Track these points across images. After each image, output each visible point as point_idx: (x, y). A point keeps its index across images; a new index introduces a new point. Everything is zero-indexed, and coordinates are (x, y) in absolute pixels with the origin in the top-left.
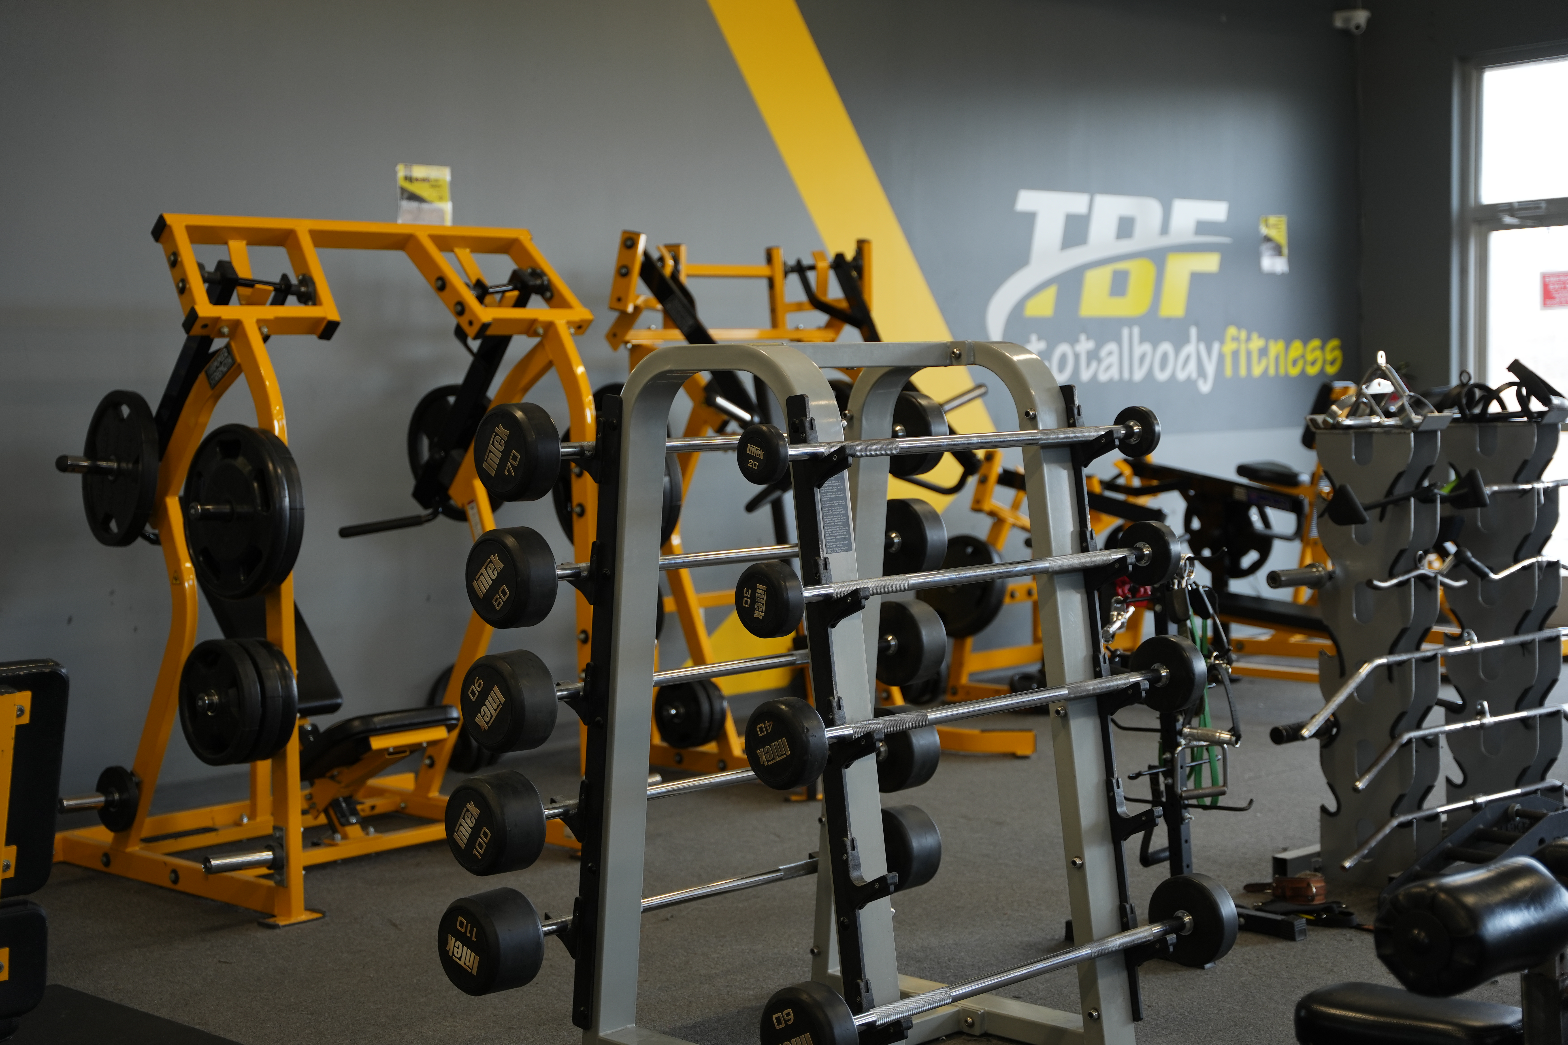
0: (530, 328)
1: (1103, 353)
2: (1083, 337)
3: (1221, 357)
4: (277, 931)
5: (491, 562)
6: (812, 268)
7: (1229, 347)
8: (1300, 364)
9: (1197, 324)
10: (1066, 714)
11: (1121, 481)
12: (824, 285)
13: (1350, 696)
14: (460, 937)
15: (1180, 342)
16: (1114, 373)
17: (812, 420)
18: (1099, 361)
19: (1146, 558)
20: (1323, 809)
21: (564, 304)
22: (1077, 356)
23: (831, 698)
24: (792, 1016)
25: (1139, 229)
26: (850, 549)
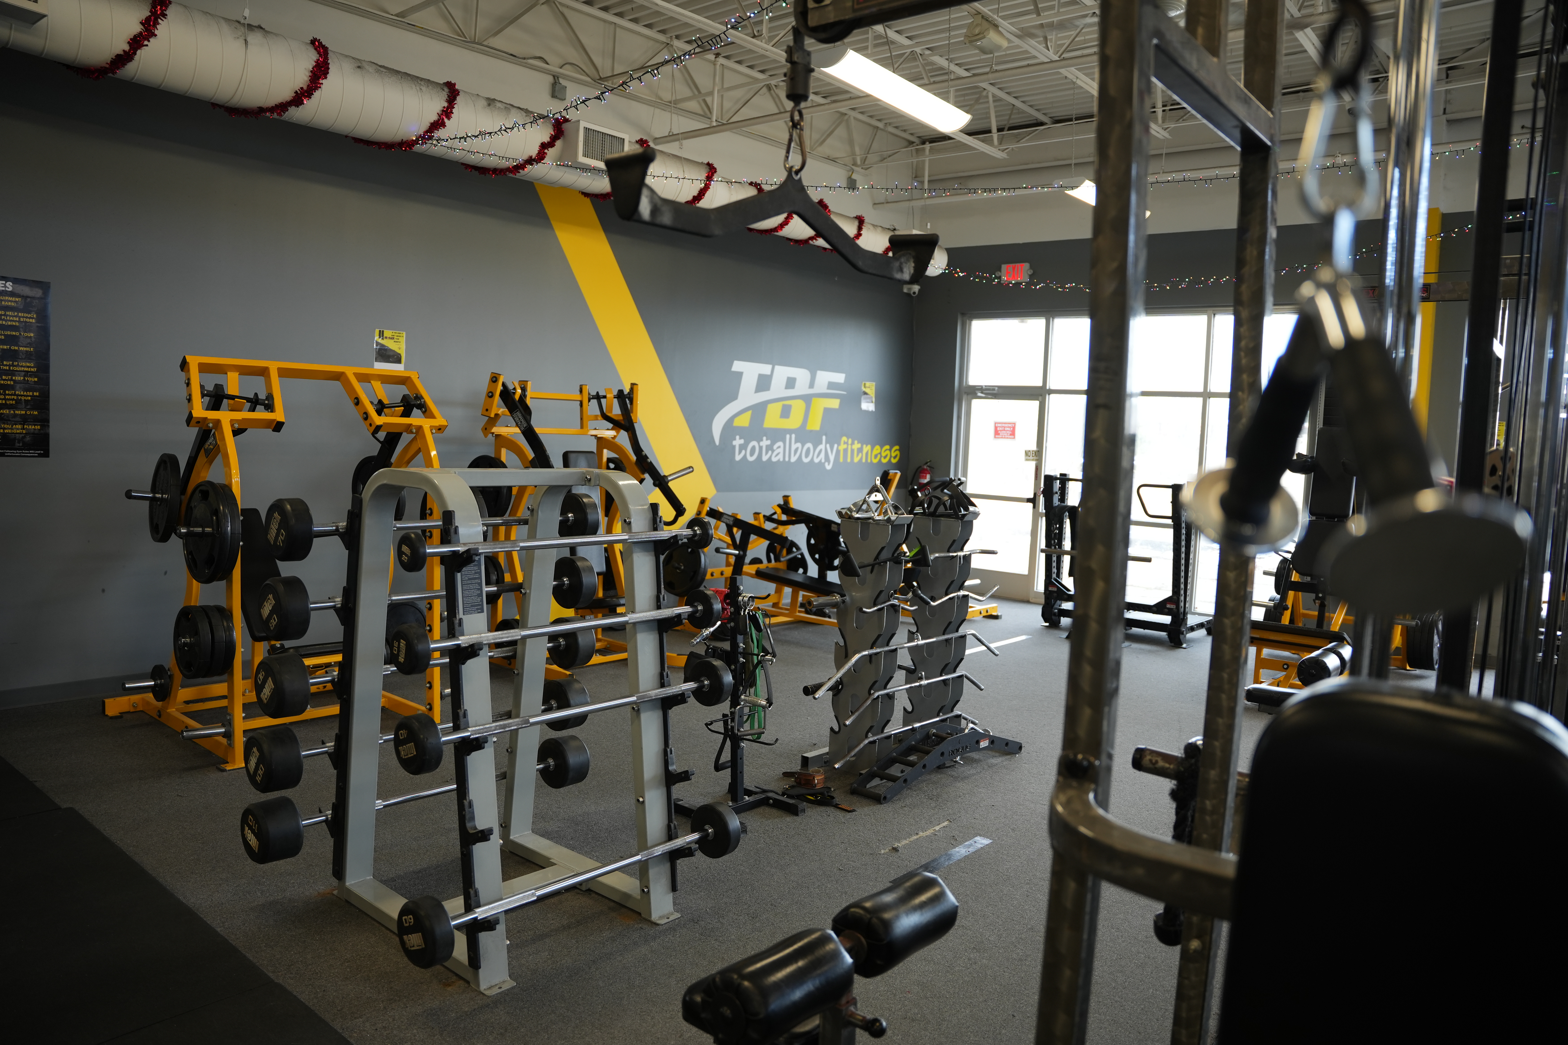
0: (408, 428)
1: (775, 447)
2: (764, 438)
3: (838, 451)
4: (224, 773)
5: (269, 599)
6: (605, 397)
7: (842, 447)
8: (879, 456)
9: (826, 435)
10: (638, 710)
11: (775, 517)
12: (610, 408)
13: (850, 669)
14: (250, 828)
15: (817, 443)
16: (781, 457)
17: (457, 527)
18: (773, 451)
19: (699, 612)
20: (832, 729)
21: (432, 416)
22: (761, 448)
23: (459, 711)
24: (412, 920)
25: (798, 384)
26: (483, 612)
